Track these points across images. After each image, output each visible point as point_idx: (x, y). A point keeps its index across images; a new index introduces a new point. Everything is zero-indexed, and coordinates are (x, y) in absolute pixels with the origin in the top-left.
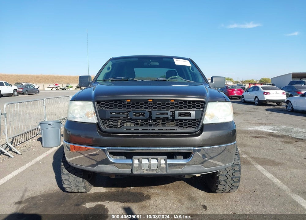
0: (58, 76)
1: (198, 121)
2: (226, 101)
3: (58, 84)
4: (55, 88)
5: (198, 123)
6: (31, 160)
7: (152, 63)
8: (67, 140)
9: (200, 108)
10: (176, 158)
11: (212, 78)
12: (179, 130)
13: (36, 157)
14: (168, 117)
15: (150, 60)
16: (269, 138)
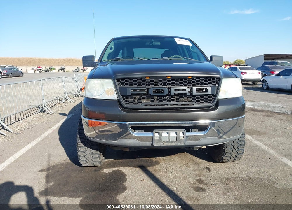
0: (40, 59)
1: (214, 96)
2: (236, 78)
3: (41, 67)
4: (38, 70)
5: (213, 98)
6: (39, 135)
7: (154, 43)
8: (87, 116)
9: (215, 84)
10: (191, 131)
11: (211, 57)
12: (196, 105)
13: (43, 133)
14: (186, 93)
15: (153, 40)
16: (252, 112)
